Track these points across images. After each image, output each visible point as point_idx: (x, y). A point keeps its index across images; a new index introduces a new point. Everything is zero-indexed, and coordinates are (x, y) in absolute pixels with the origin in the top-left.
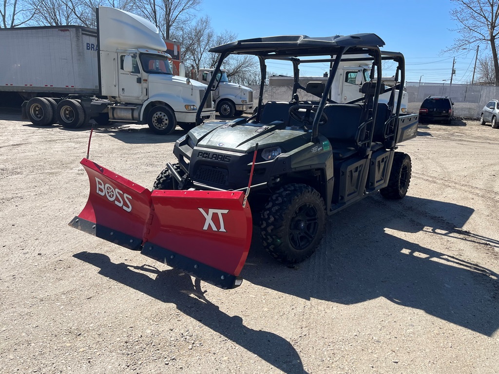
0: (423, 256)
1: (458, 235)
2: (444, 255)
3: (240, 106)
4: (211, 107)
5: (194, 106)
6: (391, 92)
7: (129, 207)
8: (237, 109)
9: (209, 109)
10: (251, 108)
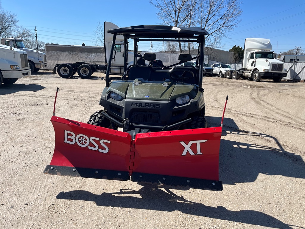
0: (245, 147)
1: (243, 133)
2: (251, 145)
3: (38, 65)
4: (28, 67)
5: (17, 66)
6: (196, 59)
7: (105, 149)
8: (36, 67)
9: (27, 68)
10: (46, 66)
